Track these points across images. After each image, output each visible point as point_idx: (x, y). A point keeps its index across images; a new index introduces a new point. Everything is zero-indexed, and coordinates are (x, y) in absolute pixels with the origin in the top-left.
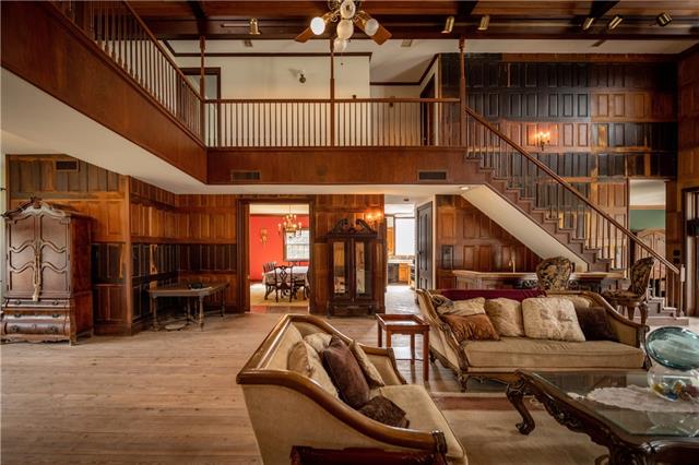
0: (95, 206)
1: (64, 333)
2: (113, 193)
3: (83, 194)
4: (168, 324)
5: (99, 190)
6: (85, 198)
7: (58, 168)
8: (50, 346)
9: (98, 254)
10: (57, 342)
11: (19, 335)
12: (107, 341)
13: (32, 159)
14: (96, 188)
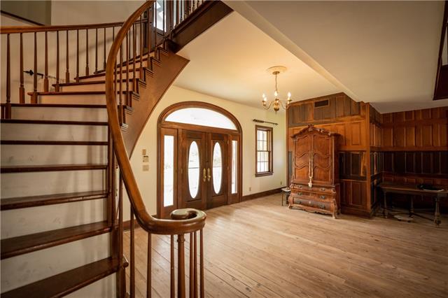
0: (342, 127)
1: (329, 209)
2: (355, 117)
3: (332, 120)
4: (396, 215)
5: (344, 116)
6: (334, 122)
7: (316, 106)
8: (321, 216)
9: (344, 160)
10: (324, 214)
11: (300, 206)
12: (354, 220)
13: (300, 104)
14: (342, 114)
